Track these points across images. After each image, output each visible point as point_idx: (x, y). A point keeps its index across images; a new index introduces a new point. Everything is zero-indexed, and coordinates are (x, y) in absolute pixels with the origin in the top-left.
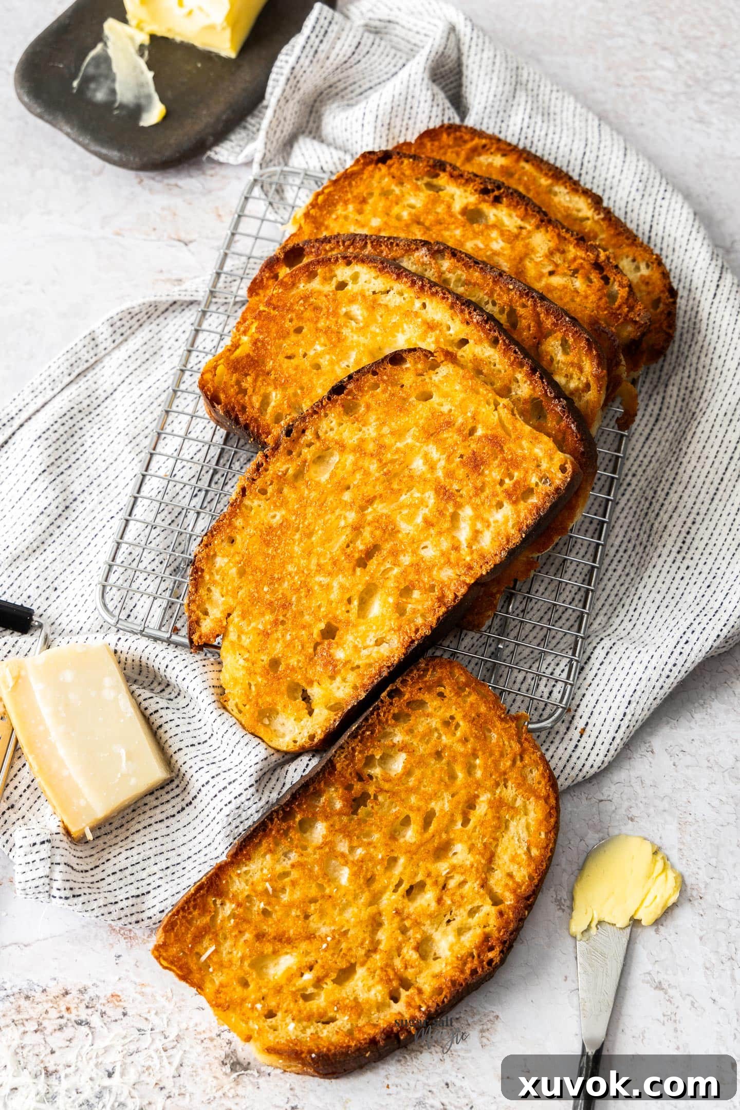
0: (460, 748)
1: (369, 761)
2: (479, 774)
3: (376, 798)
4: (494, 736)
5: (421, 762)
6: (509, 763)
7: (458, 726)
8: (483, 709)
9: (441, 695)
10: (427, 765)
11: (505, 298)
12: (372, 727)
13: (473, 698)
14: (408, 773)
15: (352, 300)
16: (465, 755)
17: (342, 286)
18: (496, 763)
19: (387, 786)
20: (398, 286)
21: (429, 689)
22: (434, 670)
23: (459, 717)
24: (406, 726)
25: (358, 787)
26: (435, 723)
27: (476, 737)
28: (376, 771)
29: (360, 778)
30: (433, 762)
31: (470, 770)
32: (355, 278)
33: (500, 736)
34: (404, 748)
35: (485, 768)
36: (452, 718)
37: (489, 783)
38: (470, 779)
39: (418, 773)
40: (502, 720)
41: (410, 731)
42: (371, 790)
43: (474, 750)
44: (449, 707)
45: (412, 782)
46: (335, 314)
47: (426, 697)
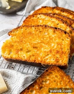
0: (58, 80)
1: (43, 81)
2: (62, 84)
3: (44, 87)
4: (64, 79)
5: (52, 82)
6: (67, 83)
7: (58, 77)
8: (62, 74)
9: (55, 72)
10: (53, 83)
11: (65, 19)
12: (43, 76)
13: (60, 72)
14: (49, 84)
15: (40, 19)
16: (60, 81)
17: (38, 18)
18: (65, 83)
19: (46, 85)
20: (48, 17)
21: (53, 71)
22: (54, 68)
23: (58, 75)
24: (49, 76)
25: (41, 85)
26: (54, 76)
27: (61, 78)
28: (44, 83)
29: (41, 84)
30: (54, 82)
31: (61, 84)
32: (41, 17)
33: (65, 79)
34: (49, 80)
35: (63, 83)
36: (57, 75)
37: (64, 86)
38: (61, 85)
39: (51, 84)
40: (66, 76)
41: (50, 77)
42: (43, 86)
43: (61, 80)
44: (56, 74)
45: (50, 85)
46: (37, 21)
47: (52, 72)
